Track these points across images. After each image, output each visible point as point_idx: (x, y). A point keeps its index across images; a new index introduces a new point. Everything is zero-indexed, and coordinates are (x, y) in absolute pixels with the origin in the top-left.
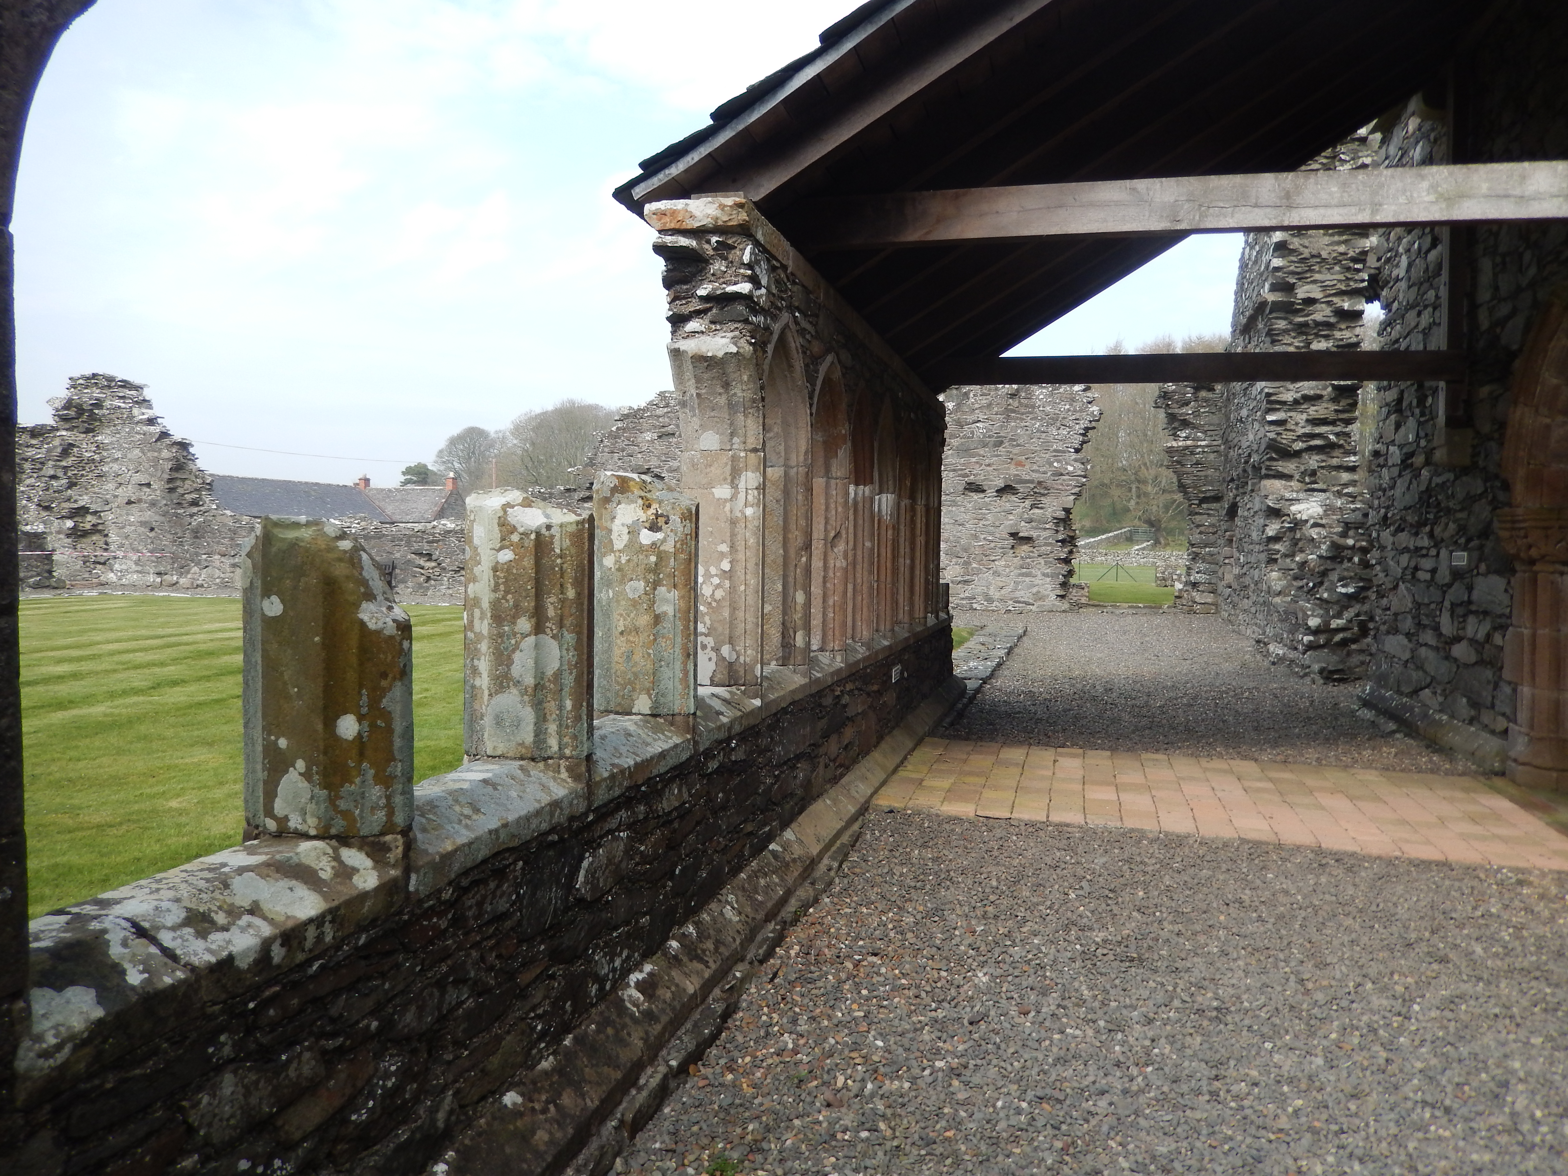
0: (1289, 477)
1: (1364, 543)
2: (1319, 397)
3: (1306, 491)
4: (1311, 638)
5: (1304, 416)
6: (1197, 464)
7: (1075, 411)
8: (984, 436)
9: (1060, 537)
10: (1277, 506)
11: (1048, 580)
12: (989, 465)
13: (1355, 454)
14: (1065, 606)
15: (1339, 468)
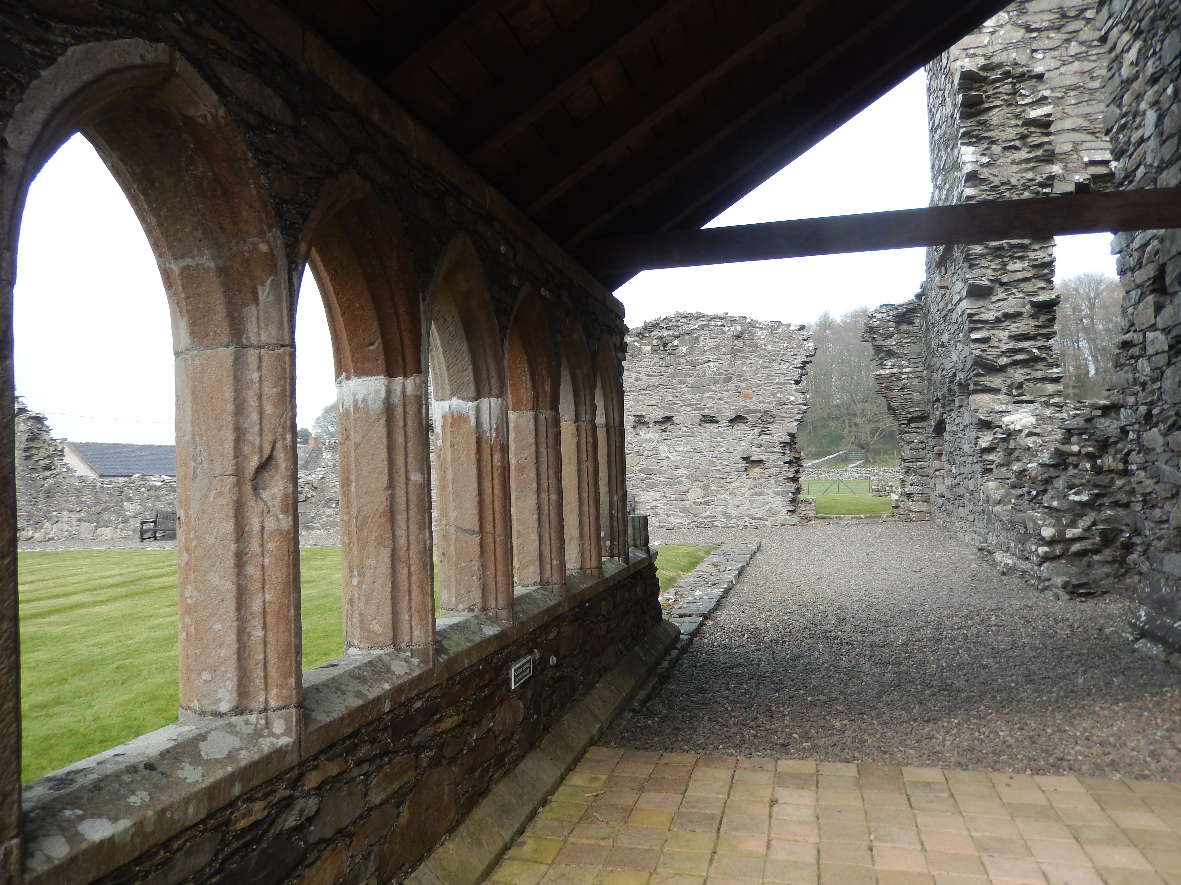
0: (997, 391)
1: (1091, 449)
2: (1019, 314)
3: (1014, 403)
4: (1046, 549)
5: (1007, 333)
6: (903, 388)
7: (793, 348)
8: (715, 374)
9: (787, 459)
10: (988, 419)
11: (779, 497)
12: (720, 399)
13: (1058, 366)
14: (796, 519)
15: (1043, 380)
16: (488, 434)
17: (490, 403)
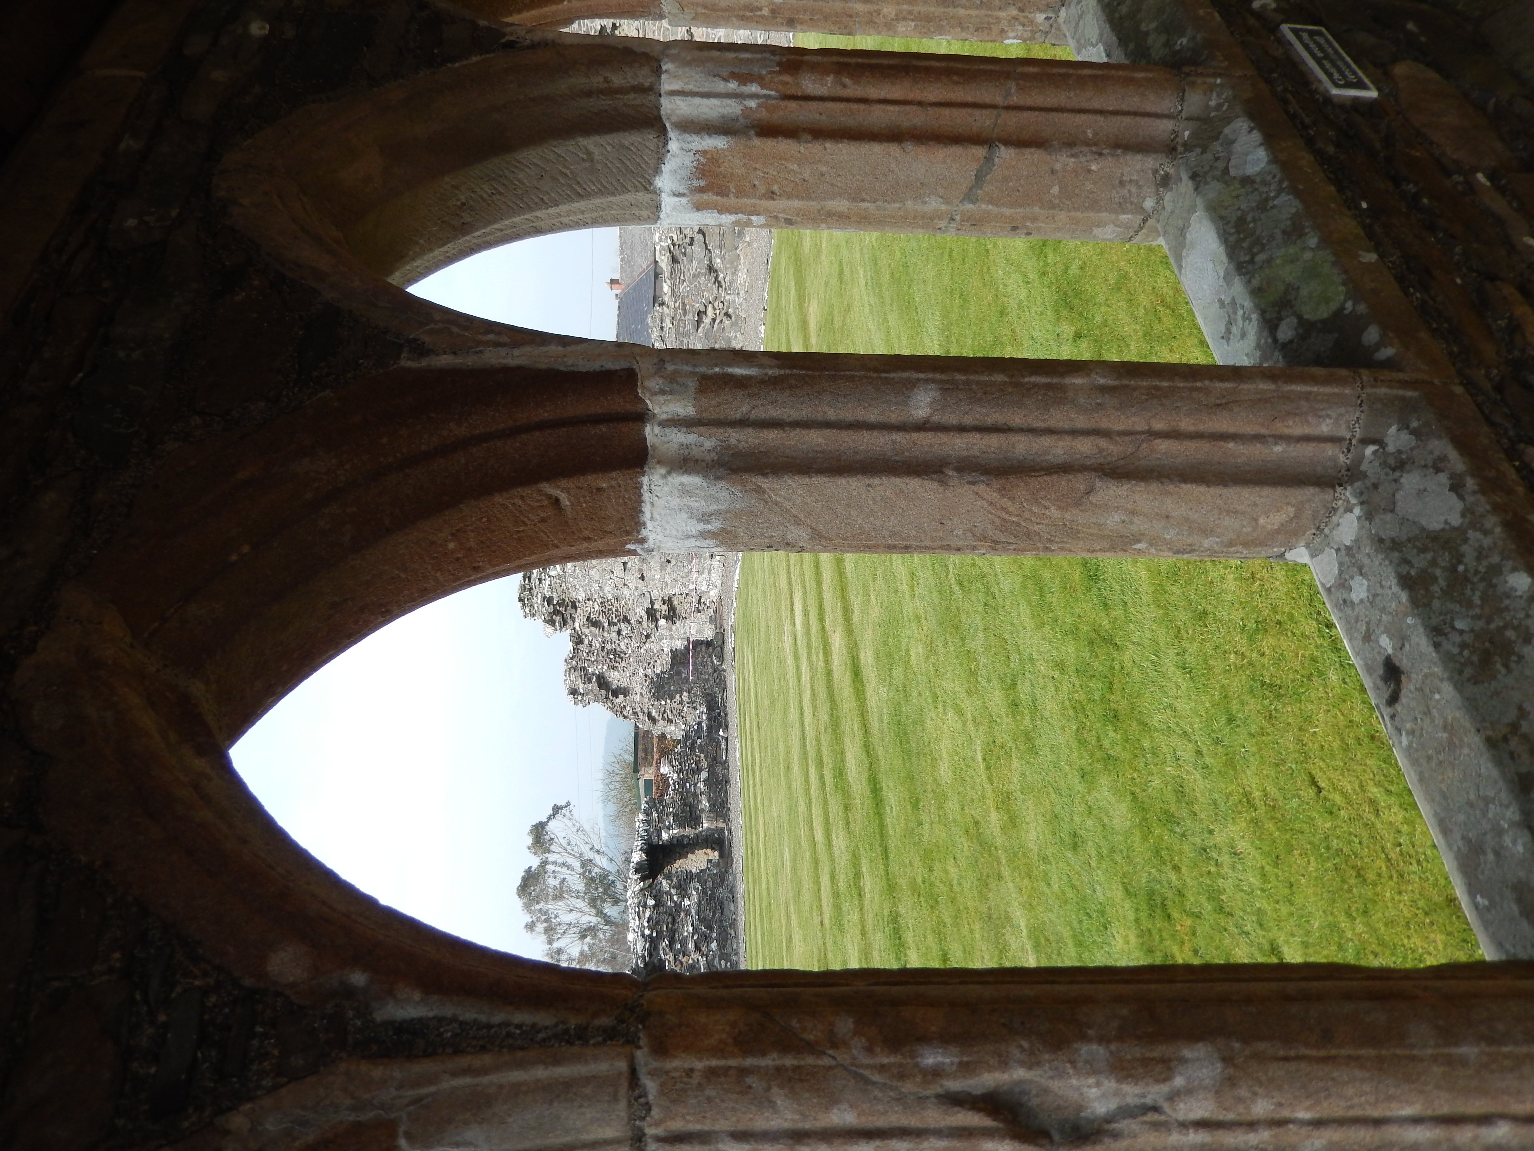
16: (753, 104)
17: (673, 93)
